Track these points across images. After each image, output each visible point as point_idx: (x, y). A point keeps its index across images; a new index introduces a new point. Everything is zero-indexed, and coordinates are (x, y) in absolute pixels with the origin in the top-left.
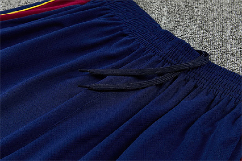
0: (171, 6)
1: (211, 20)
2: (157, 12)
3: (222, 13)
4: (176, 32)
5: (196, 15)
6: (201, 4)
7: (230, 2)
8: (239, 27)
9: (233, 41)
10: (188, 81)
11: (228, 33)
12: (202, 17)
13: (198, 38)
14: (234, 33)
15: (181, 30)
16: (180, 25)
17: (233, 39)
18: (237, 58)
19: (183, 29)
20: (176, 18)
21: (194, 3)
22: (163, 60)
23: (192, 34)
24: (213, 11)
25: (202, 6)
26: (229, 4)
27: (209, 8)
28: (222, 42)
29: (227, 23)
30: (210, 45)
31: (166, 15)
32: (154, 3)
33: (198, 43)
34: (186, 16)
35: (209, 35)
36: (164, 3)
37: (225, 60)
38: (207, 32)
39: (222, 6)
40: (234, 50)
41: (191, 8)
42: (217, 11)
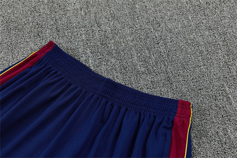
0: (91, 48)
1: (122, 51)
2: (84, 55)
3: (128, 42)
4: (102, 68)
5: (111, 49)
6: (111, 39)
7: (130, 33)
8: (141, 51)
9: (141, 63)
10: (121, 108)
11: (136, 58)
12: (115, 50)
13: (118, 68)
14: (139, 56)
15: (104, 65)
16: (102, 61)
17: (140, 61)
18: (146, 75)
19: (106, 63)
20: (98, 56)
21: (106, 40)
22: (101, 97)
23: (113, 66)
24: (121, 43)
25: (113, 41)
26: (129, 34)
27: (117, 42)
28: (134, 66)
29: (133, 50)
30: (127, 71)
31: (91, 56)
32: (79, 48)
33: (119, 71)
34: (104, 52)
35: (124, 63)
36: (86, 46)
37: (139, 80)
38: (122, 61)
39: (126, 37)
40: (143, 70)
41: (106, 45)
42: (123, 42)
